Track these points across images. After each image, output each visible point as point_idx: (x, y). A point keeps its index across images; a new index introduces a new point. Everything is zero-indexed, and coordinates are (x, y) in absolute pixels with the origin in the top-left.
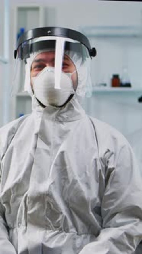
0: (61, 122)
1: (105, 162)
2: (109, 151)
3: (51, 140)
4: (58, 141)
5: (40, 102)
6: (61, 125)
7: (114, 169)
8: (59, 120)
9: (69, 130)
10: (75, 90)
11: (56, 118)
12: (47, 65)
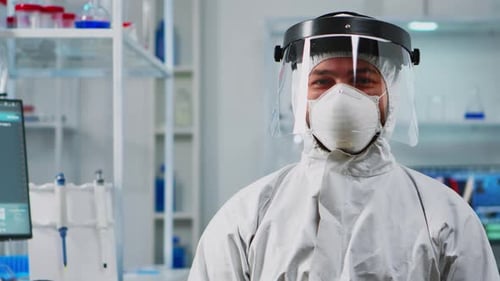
0: (356, 177)
1: (440, 244)
2: (446, 226)
3: (341, 208)
4: (353, 210)
5: (319, 142)
6: (355, 182)
7: (455, 257)
8: (352, 173)
9: (373, 191)
10: (383, 124)
11: (350, 170)
12: (338, 81)
